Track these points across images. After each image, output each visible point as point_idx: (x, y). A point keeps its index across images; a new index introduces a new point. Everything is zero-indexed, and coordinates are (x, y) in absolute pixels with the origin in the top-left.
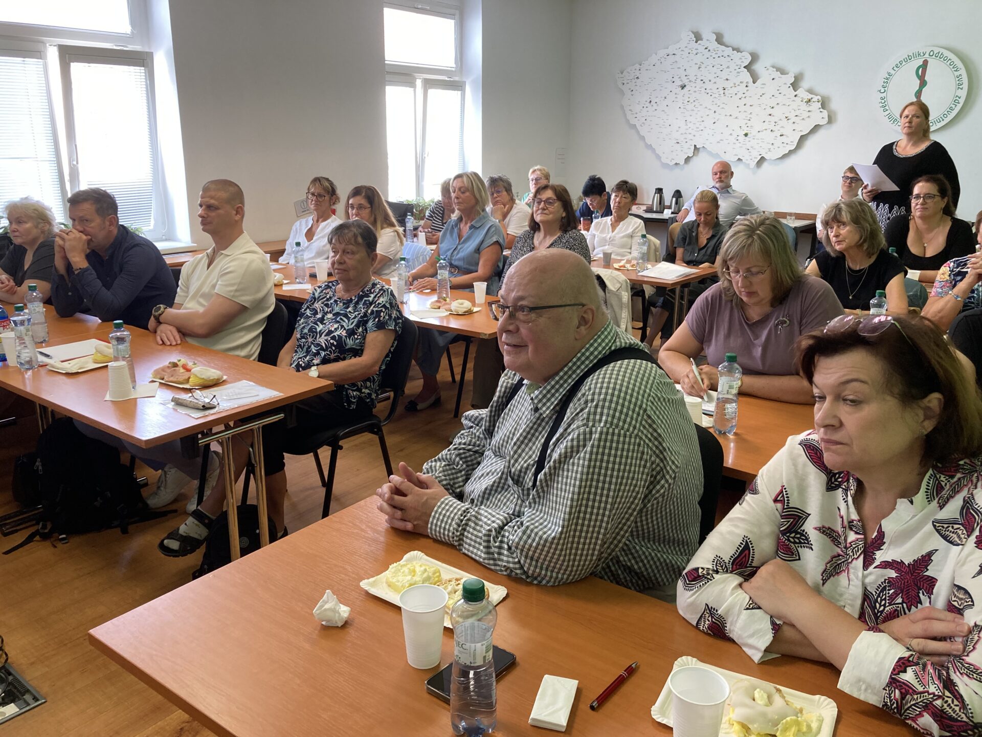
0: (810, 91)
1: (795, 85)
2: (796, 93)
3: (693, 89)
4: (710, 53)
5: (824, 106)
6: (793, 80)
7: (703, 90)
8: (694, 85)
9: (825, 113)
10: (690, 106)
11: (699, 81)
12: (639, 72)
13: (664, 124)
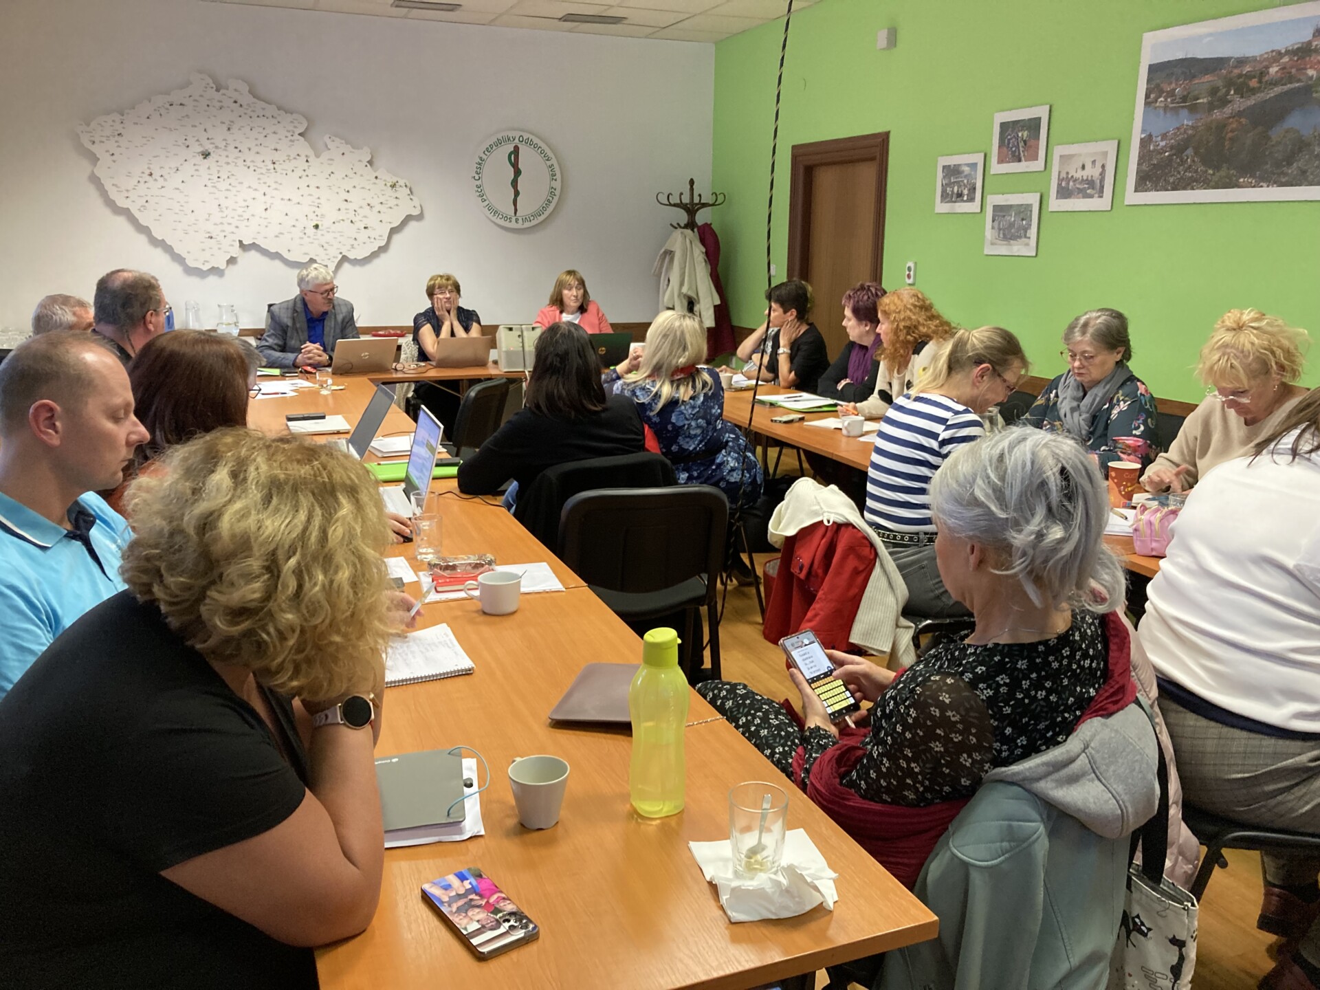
0: (392, 172)
1: (372, 163)
2: (375, 175)
3: (223, 159)
5: (412, 192)
6: (369, 157)
7: (240, 162)
8: (225, 153)
9: (416, 202)
11: (231, 148)
12: (122, 125)
13: (182, 208)
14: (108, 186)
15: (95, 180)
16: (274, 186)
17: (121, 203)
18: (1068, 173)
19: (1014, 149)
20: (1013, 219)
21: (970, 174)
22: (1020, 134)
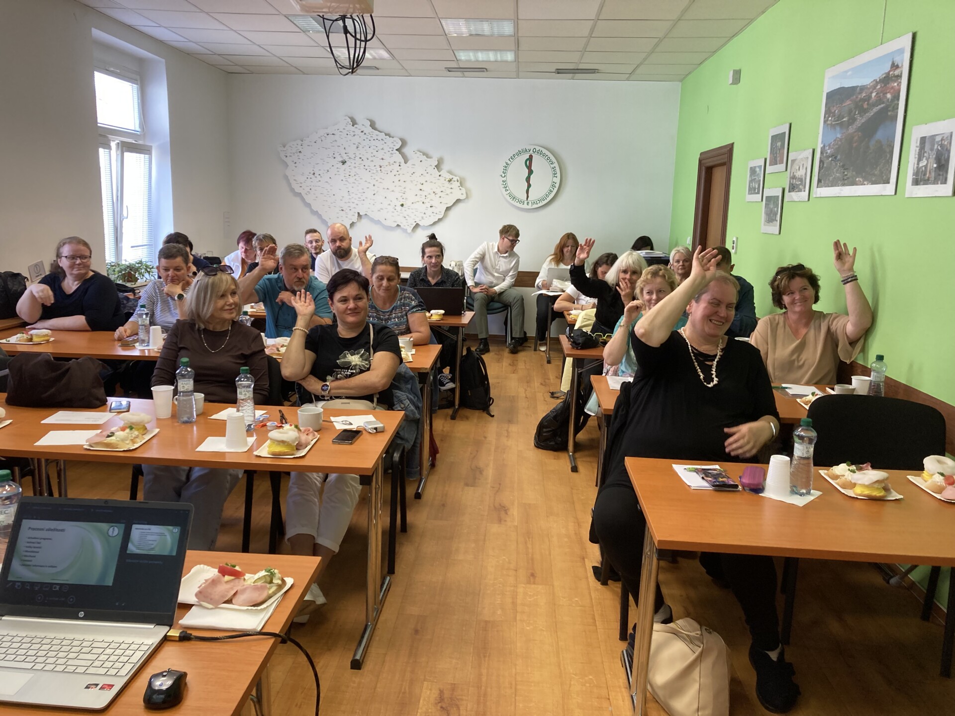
0: (450, 172)
1: (438, 167)
2: (439, 174)
3: (353, 165)
4: (365, 136)
5: (461, 184)
6: (436, 163)
7: (362, 166)
8: (353, 162)
9: (464, 191)
10: (351, 180)
11: (357, 158)
12: (301, 147)
13: (328, 193)
14: (292, 181)
15: (286, 178)
16: (380, 180)
17: (297, 190)
18: (793, 173)
19: (775, 155)
20: (772, 207)
21: (759, 174)
22: (778, 144)
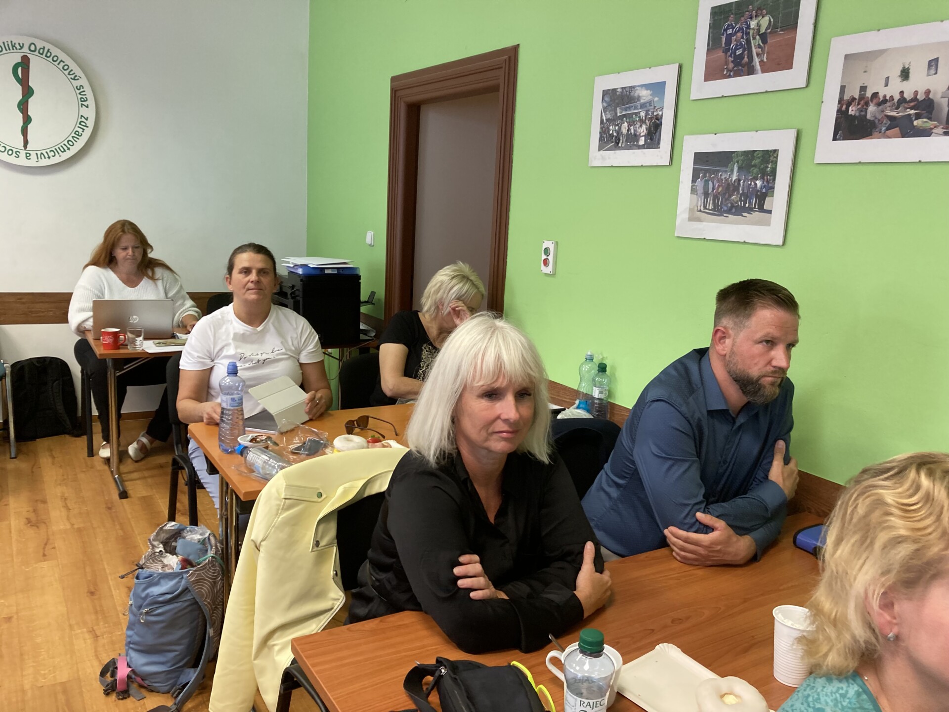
18: (863, 89)
19: (738, 52)
20: (734, 178)
21: (650, 103)
22: (753, 24)
